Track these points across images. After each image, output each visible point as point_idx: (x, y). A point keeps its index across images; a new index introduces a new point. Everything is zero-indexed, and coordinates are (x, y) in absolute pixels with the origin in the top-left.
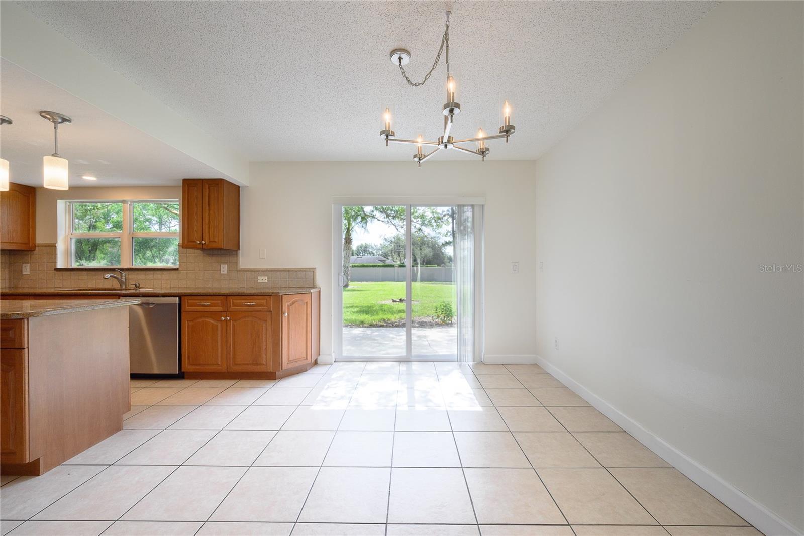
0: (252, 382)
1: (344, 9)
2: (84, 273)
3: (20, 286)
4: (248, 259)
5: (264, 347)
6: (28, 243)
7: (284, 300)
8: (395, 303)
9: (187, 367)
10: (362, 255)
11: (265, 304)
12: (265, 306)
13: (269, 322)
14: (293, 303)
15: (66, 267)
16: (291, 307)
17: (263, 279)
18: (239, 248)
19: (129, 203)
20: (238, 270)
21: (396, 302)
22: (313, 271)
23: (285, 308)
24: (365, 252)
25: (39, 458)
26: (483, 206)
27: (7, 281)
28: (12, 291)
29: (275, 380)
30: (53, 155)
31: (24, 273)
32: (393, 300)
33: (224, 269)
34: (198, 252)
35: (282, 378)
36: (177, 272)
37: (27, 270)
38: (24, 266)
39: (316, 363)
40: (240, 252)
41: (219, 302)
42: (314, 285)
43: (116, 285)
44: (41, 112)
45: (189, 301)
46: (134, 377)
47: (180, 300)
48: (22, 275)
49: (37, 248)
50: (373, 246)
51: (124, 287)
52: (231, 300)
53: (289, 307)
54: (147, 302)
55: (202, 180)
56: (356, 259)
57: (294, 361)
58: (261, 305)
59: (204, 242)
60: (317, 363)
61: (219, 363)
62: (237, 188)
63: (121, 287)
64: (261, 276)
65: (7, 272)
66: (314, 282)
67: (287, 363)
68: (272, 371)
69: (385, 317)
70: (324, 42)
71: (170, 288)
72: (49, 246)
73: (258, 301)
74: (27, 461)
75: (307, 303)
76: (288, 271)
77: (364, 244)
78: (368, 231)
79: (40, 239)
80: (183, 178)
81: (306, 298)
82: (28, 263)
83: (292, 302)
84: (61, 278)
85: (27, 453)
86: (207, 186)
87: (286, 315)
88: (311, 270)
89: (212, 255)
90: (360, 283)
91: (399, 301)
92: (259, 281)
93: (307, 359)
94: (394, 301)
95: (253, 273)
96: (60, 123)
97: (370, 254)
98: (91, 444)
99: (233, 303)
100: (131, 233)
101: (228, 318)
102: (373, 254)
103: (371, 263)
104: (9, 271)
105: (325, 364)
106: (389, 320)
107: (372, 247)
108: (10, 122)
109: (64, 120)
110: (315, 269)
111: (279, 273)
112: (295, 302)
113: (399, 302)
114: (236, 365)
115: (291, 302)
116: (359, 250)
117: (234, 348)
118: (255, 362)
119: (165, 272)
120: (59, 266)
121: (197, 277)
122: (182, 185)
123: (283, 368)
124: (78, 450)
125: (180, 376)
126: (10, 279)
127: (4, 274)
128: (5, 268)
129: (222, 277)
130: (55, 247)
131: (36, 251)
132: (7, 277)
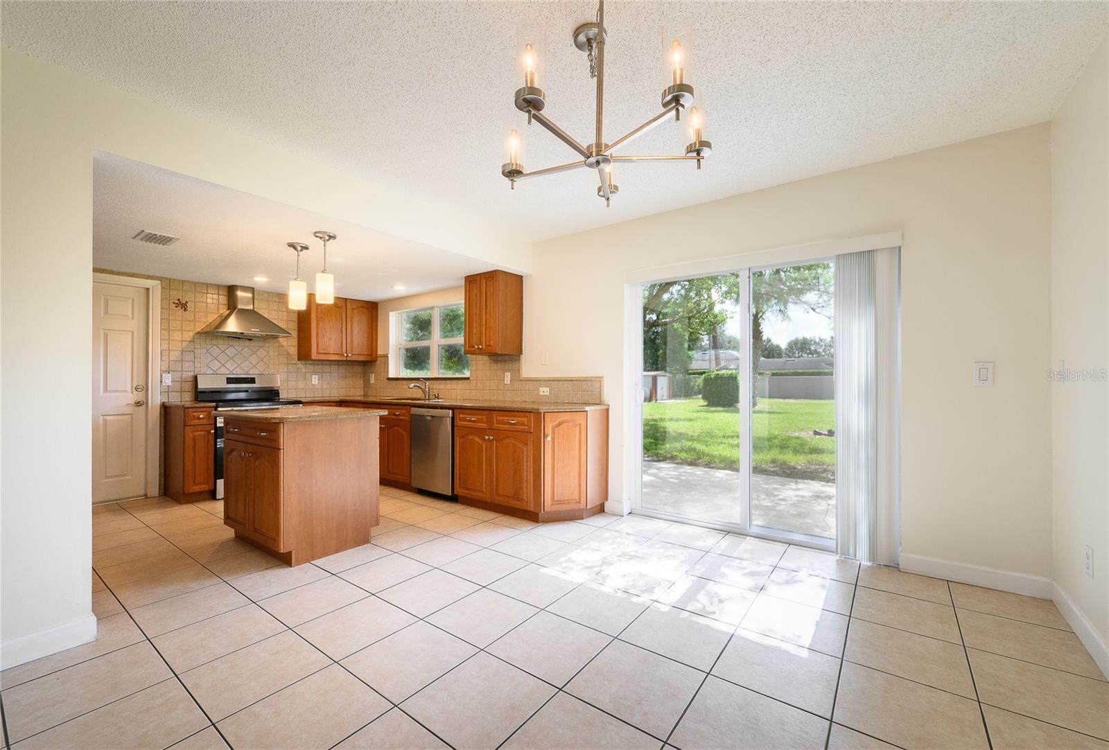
0: (513, 520)
1: (471, 10)
3: (370, 394)
4: (531, 366)
5: (525, 479)
6: (373, 355)
7: (546, 420)
8: (818, 436)
9: (459, 491)
10: (797, 355)
11: (526, 423)
12: (525, 426)
13: (531, 447)
14: (560, 424)
15: (394, 376)
16: (556, 429)
17: (544, 391)
18: (521, 352)
19: (436, 309)
20: (521, 378)
21: (820, 434)
22: (599, 380)
23: (549, 430)
24: (802, 352)
25: (291, 552)
26: (900, 247)
27: (362, 389)
29: (538, 522)
31: (371, 382)
32: (815, 431)
33: (508, 377)
34: (486, 358)
35: (547, 522)
36: (468, 381)
37: (372, 379)
38: (371, 375)
39: (600, 510)
40: (523, 357)
41: (484, 417)
42: (601, 401)
43: (419, 394)
44: (315, 233)
45: (461, 416)
47: (453, 413)
48: (370, 384)
49: (378, 359)
50: (817, 341)
51: (427, 398)
52: (495, 416)
53: (553, 428)
54: (428, 414)
55: (480, 274)
56: (785, 363)
57: (560, 502)
58: (523, 424)
59: (481, 347)
60: (604, 511)
61: (484, 490)
62: (519, 279)
63: (425, 396)
64: (542, 387)
65: (362, 381)
66: (600, 395)
67: (550, 503)
68: (532, 510)
69: (781, 457)
70: (486, 65)
71: (463, 399)
72: (384, 356)
73: (518, 419)
74: (282, 552)
75: (580, 424)
76: (571, 381)
77: (800, 337)
78: (788, 317)
79: (380, 351)
80: (465, 276)
81: (579, 418)
82: (373, 372)
83: (559, 422)
84: (391, 388)
85: (282, 544)
86: (484, 281)
87: (549, 438)
88: (597, 379)
89: (496, 361)
90: (781, 400)
91: (826, 433)
92: (541, 394)
93: (580, 502)
94: (816, 433)
95: (535, 383)
96: (328, 240)
97: (812, 354)
98: (338, 551)
99: (497, 420)
100: (438, 341)
101: (491, 438)
102: (818, 353)
103: (811, 369)
104: (364, 380)
105: (614, 515)
106: (785, 463)
107: (815, 342)
108: (307, 248)
109: (330, 237)
110: (601, 377)
111: (561, 383)
112: (563, 423)
113: (825, 435)
114: (499, 495)
115: (557, 422)
116: (791, 348)
117: (497, 474)
118: (516, 496)
119: (460, 382)
120: (390, 376)
121: (485, 388)
122: (464, 284)
123: (546, 510)
124: (325, 553)
125: (453, 499)
126: (364, 388)
127: (360, 383)
128: (360, 378)
129: (506, 389)
130: (388, 357)
131: (378, 362)
132: (362, 386)
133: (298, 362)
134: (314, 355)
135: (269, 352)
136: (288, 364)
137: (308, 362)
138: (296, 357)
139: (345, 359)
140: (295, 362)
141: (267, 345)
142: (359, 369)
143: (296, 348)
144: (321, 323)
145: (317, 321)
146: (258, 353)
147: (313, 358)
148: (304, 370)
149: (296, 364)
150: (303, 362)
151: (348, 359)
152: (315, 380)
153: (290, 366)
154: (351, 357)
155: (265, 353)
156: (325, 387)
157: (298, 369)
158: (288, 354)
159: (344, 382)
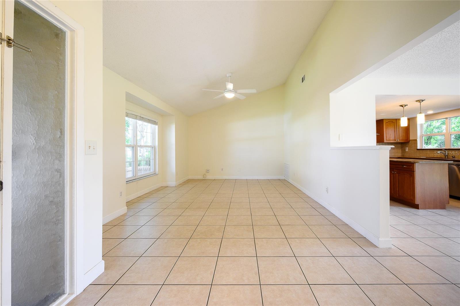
3: (405, 155)
6: (407, 140)
15: (421, 148)
19: (449, 118)
25: (419, 204)
28: (402, 157)
30: (420, 113)
31: (406, 151)
37: (407, 149)
38: (406, 148)
43: (442, 156)
44: (416, 101)
46: (451, 197)
48: (405, 151)
49: (410, 141)
54: (458, 164)
63: (445, 157)
72: (414, 140)
74: (416, 204)
79: (411, 138)
84: (419, 153)
85: (416, 201)
96: (421, 102)
100: (450, 132)
104: (402, 150)
108: (407, 105)
109: (423, 101)
120: (418, 148)
126: (402, 153)
127: (400, 151)
128: (400, 149)
130: (417, 140)
131: (410, 143)
132: (401, 152)
134: (385, 141)
137: (383, 143)
139: (396, 142)
142: (400, 146)
144: (387, 129)
145: (386, 129)
147: (385, 142)
151: (398, 142)
154: (399, 141)
159: (394, 151)
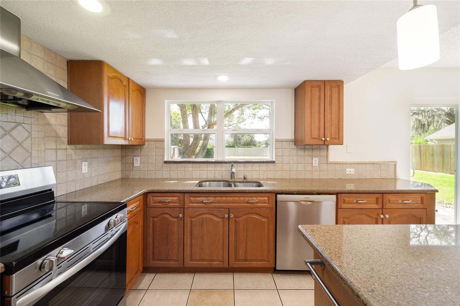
2: (190, 165)
3: (131, 176)
6: (139, 139)
17: (350, 171)
20: (329, 162)
27: (120, 172)
31: (135, 165)
33: (316, 161)
36: (273, 164)
37: (137, 162)
38: (135, 158)
42: (395, 176)
45: (346, 199)
47: (337, 197)
48: (134, 167)
49: (146, 143)
52: (387, 198)
64: (348, 168)
65: (120, 164)
66: (395, 173)
72: (158, 141)
73: (413, 199)
76: (373, 164)
79: (149, 135)
82: (138, 156)
88: (393, 163)
89: (304, 150)
92: (347, 173)
95: (342, 165)
110: (396, 162)
111: (364, 165)
119: (263, 165)
121: (291, 169)
129: (314, 169)
130: (163, 142)
131: (145, 146)
133: (68, 147)
134: (106, 139)
135: (30, 133)
136: (56, 149)
138: (66, 140)
139: (127, 143)
140: (65, 147)
141: (28, 121)
142: (118, 152)
143: (66, 129)
144: (111, 101)
146: (14, 133)
148: (74, 157)
149: (66, 149)
150: (73, 147)
151: (129, 143)
152: (85, 168)
153: (59, 152)
155: (26, 134)
156: (93, 175)
157: (67, 156)
158: (57, 137)
